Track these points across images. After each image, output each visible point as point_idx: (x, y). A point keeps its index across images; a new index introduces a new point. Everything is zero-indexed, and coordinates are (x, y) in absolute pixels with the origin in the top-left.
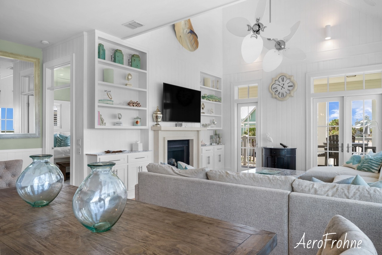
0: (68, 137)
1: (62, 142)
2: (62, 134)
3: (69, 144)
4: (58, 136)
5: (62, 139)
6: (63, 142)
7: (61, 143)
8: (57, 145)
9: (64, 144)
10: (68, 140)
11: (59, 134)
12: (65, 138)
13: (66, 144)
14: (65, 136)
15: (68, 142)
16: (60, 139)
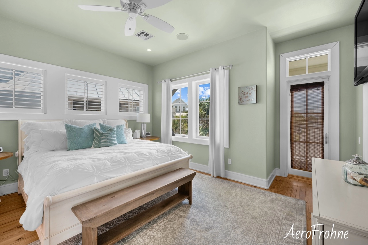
0: (114, 128)
1: (102, 138)
2: (106, 124)
3: (115, 140)
4: (98, 127)
5: (103, 133)
6: (104, 139)
7: (101, 139)
8: (93, 144)
9: (105, 142)
10: (114, 134)
11: (100, 124)
12: (108, 131)
13: (109, 143)
14: (109, 128)
15: (113, 139)
16: (99, 133)
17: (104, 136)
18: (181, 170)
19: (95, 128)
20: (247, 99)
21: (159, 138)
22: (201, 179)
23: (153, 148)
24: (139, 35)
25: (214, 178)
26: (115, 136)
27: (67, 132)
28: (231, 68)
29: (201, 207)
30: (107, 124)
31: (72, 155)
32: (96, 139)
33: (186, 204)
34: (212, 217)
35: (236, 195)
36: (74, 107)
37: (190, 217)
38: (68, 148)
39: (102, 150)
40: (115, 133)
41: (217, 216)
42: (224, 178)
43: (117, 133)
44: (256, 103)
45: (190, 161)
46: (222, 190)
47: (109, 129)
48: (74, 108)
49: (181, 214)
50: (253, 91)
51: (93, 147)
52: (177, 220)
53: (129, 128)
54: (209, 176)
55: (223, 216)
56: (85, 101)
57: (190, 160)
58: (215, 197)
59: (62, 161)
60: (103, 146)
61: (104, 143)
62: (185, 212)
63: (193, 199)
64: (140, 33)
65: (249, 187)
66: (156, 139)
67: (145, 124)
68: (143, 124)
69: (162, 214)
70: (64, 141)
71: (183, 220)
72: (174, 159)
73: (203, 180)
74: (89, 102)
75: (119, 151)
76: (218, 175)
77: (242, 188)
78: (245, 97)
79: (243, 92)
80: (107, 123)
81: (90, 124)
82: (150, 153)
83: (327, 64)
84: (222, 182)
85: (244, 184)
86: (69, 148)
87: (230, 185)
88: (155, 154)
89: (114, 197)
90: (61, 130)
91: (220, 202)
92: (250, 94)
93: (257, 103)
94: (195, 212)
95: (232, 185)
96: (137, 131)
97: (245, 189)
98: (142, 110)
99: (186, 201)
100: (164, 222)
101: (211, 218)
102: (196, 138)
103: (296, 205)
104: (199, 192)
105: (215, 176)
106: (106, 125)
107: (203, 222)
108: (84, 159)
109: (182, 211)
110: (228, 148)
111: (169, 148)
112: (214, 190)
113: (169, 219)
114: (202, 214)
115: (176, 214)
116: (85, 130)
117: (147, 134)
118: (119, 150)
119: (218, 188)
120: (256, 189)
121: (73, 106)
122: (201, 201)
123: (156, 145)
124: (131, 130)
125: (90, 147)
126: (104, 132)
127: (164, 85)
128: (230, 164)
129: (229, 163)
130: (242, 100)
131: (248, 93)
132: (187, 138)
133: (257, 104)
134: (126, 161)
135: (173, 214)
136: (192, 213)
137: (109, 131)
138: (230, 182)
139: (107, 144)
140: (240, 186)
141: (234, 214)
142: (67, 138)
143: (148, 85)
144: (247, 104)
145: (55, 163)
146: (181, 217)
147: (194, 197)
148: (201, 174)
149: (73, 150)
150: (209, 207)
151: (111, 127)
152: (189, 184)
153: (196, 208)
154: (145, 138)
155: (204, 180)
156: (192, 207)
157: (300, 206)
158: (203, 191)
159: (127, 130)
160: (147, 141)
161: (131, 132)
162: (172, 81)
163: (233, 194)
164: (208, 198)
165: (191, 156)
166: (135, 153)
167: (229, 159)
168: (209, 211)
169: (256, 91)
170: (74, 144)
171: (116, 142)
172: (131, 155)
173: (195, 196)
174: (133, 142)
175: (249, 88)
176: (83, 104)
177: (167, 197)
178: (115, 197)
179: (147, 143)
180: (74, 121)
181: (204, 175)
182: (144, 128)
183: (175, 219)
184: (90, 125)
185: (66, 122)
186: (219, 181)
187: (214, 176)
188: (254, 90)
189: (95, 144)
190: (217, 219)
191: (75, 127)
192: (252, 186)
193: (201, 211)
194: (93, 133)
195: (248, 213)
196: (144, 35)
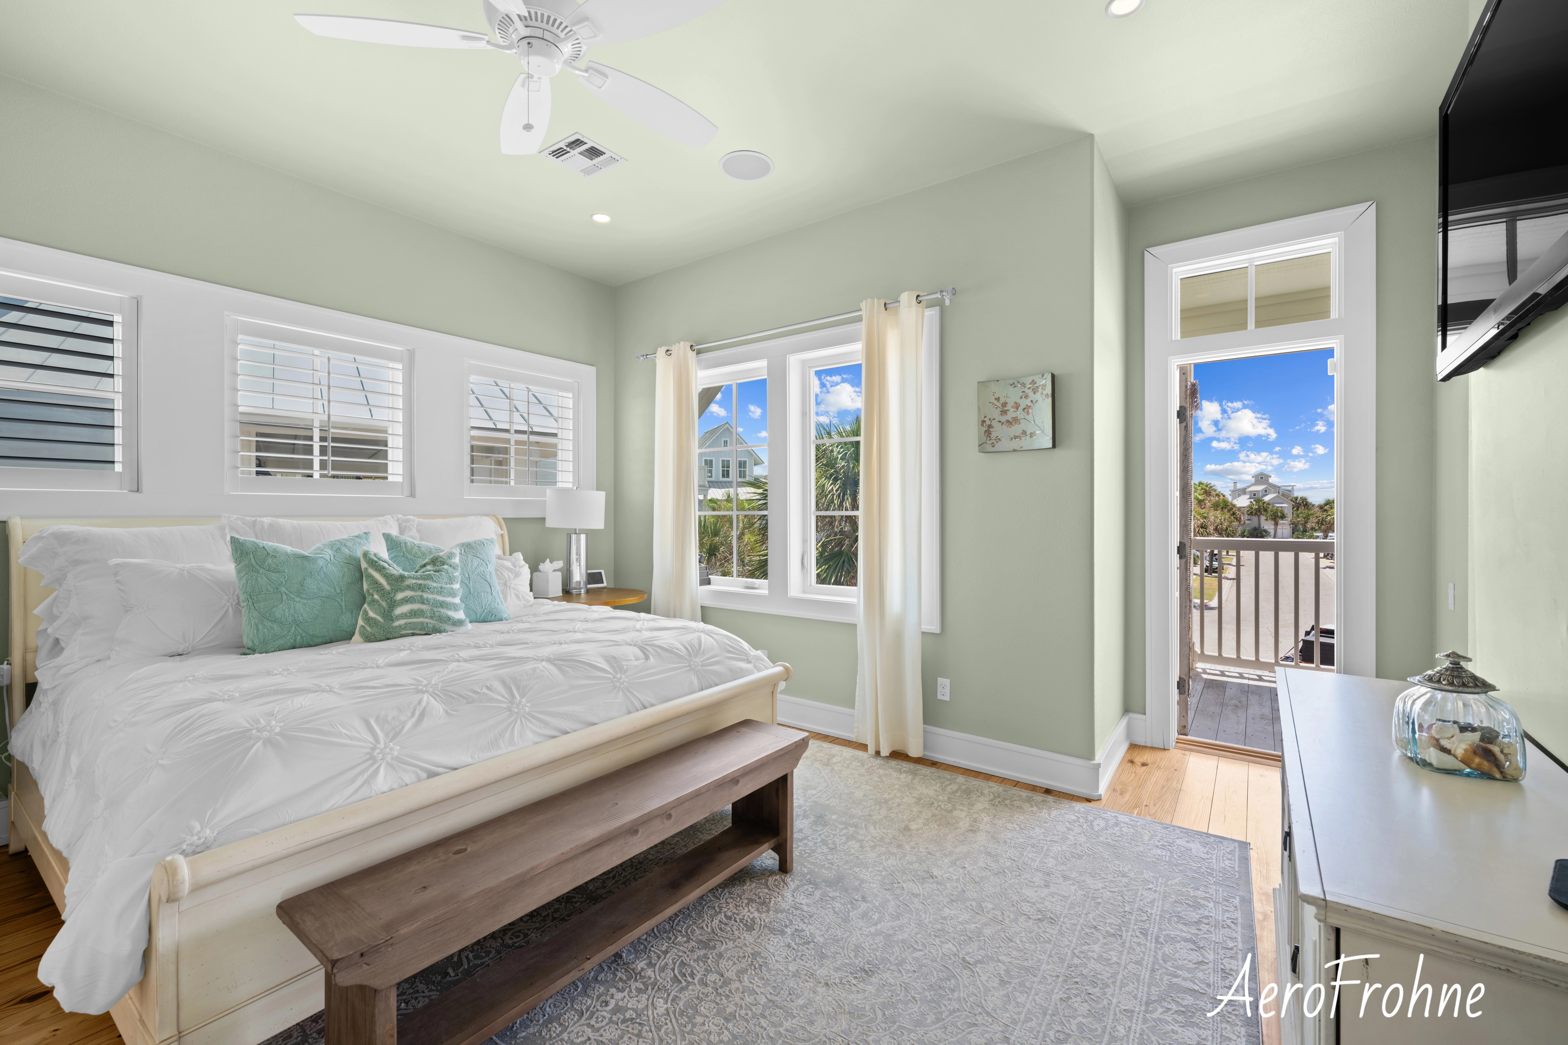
0: (451, 555)
1: (400, 596)
2: (411, 538)
3: (455, 607)
4: (380, 550)
5: (402, 578)
6: (406, 601)
7: (393, 604)
8: (360, 622)
9: (414, 614)
10: (451, 580)
11: (387, 537)
12: (424, 566)
13: (431, 618)
14: (430, 552)
15: (449, 600)
16: (387, 576)
17: (409, 587)
18: (743, 730)
19: (365, 554)
20: (1016, 429)
21: (646, 596)
22: (827, 764)
23: (627, 637)
24: (559, 153)
25: (879, 761)
26: (456, 586)
27: (239, 572)
28: (947, 302)
29: (830, 883)
30: (417, 535)
31: (269, 673)
32: (373, 601)
33: (767, 873)
34: (880, 920)
35: (970, 826)
36: (260, 462)
37: (786, 926)
38: (247, 642)
39: (401, 650)
40: (457, 574)
41: (897, 917)
42: (920, 761)
43: (463, 574)
44: (1050, 445)
45: (782, 692)
46: (915, 810)
47: (427, 560)
48: (259, 465)
49: (749, 912)
50: (1038, 396)
51: (357, 637)
52: (734, 941)
53: (515, 554)
54: (860, 754)
55: (923, 916)
56: (316, 438)
57: (782, 685)
58: (887, 840)
59: (223, 701)
60: (404, 632)
61: (410, 617)
62: (763, 903)
63: (798, 850)
64: (562, 145)
65: (1024, 794)
66: (632, 600)
67: (583, 537)
68: (574, 537)
69: (670, 918)
70: (227, 611)
71: (759, 937)
72: (717, 685)
73: (833, 769)
74: (334, 440)
75: (476, 652)
76: (896, 748)
77: (995, 797)
78: (1008, 421)
79: (998, 399)
80: (418, 531)
81: (345, 537)
82: (613, 660)
83: (1328, 288)
84: (914, 774)
85: (1003, 780)
86: (250, 644)
87: (949, 789)
88: (636, 663)
89: (465, 850)
90: (210, 566)
91: (908, 858)
92: (1026, 409)
93: (1054, 446)
94: (808, 905)
95: (954, 787)
96: (547, 567)
97: (1007, 802)
98: (570, 477)
99: (767, 857)
100: (679, 950)
101: (876, 924)
102: (804, 592)
103: (1214, 861)
104: (820, 820)
105: (885, 752)
106: (416, 542)
107: (841, 943)
108: (324, 691)
109: (750, 901)
110: (938, 631)
111: (693, 636)
112: (884, 812)
113: (700, 937)
114: (835, 912)
115: (729, 914)
116: (321, 563)
117: (594, 578)
118: (477, 647)
119: (898, 800)
120: (1050, 798)
121: (258, 458)
122: (830, 857)
123: (638, 625)
124: (525, 560)
125: (347, 637)
126: (406, 574)
127: (664, 368)
128: (947, 698)
129: (940, 697)
130: (994, 435)
131: (1017, 406)
132: (766, 592)
133: (1056, 451)
134: (513, 697)
135: (717, 914)
136: (797, 909)
137: (429, 567)
138: (947, 775)
139: (422, 623)
140: (986, 792)
141: (968, 904)
142: (242, 598)
143: (592, 370)
144: (1014, 451)
145: (192, 711)
146: (750, 928)
147: (802, 840)
148: (826, 745)
149: (267, 652)
150: (862, 881)
151: (441, 550)
152: (782, 785)
153: (810, 888)
154: (583, 595)
155: (836, 768)
156: (792, 882)
157: (1227, 862)
158: (834, 817)
159: (508, 564)
160: (594, 608)
161: (526, 571)
162: (699, 352)
163: (961, 824)
164: (857, 845)
165: (786, 668)
166: (549, 660)
167: (940, 680)
168: (864, 899)
169: (1050, 399)
170: (275, 626)
171: (460, 615)
172: (534, 669)
173: (806, 838)
174: (535, 615)
175: (1024, 385)
176: (309, 450)
177: (685, 846)
178: (469, 849)
179: (595, 616)
180: (270, 525)
181: (836, 749)
182: (578, 553)
183: (724, 935)
184: (342, 543)
185: (232, 529)
186: (900, 772)
187: (878, 753)
188: (1045, 393)
189: (370, 626)
190: (901, 927)
191: (275, 550)
192: (1033, 788)
193: (833, 899)
194: (357, 575)
195: (1023, 901)
196: (581, 153)
